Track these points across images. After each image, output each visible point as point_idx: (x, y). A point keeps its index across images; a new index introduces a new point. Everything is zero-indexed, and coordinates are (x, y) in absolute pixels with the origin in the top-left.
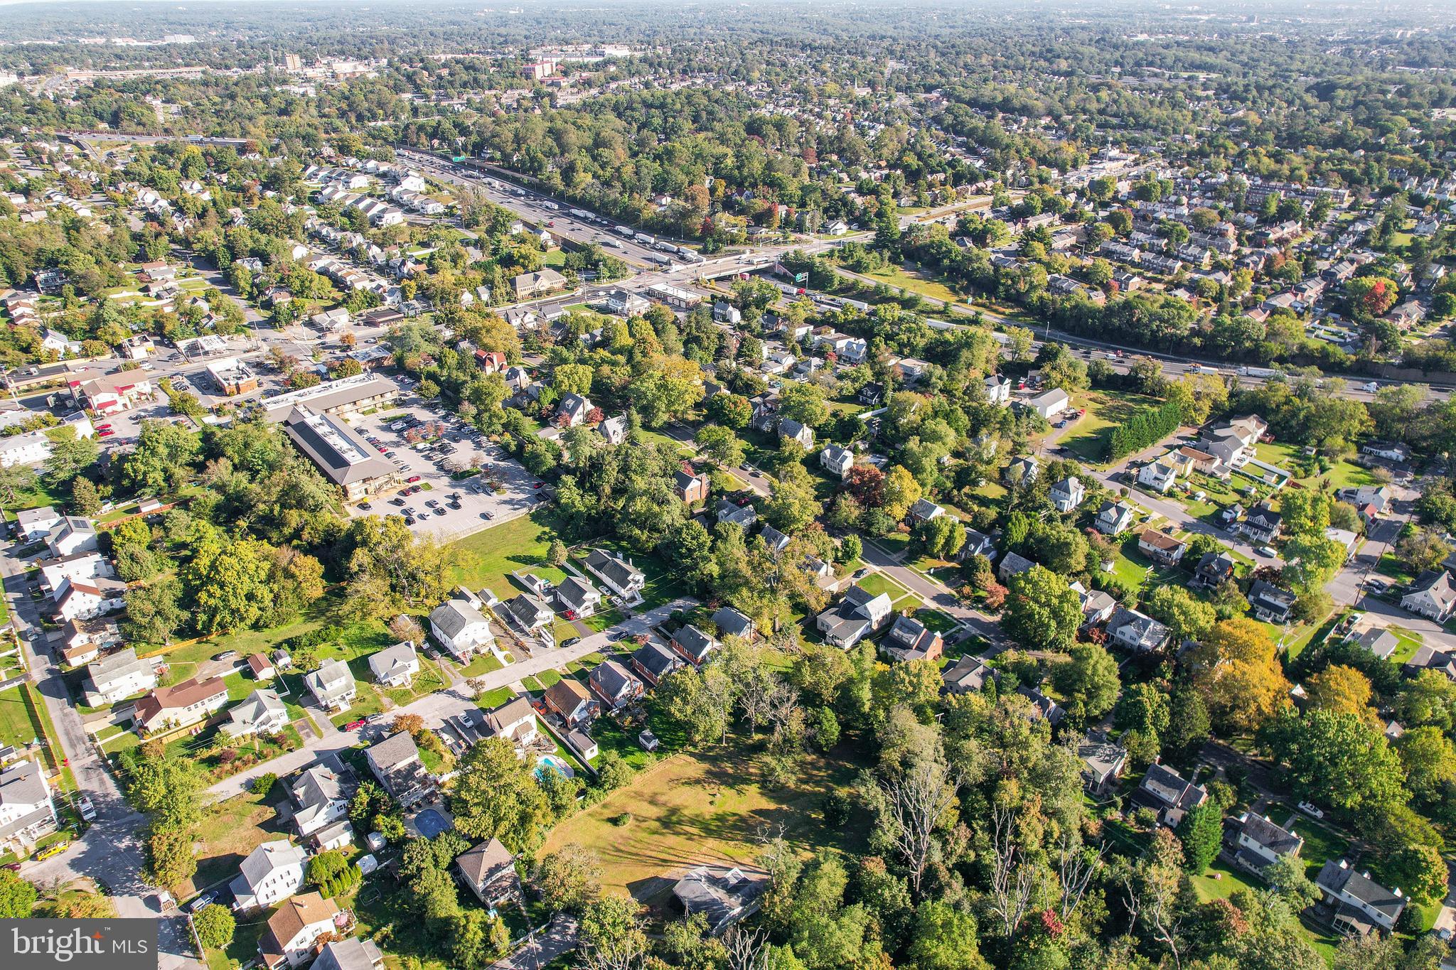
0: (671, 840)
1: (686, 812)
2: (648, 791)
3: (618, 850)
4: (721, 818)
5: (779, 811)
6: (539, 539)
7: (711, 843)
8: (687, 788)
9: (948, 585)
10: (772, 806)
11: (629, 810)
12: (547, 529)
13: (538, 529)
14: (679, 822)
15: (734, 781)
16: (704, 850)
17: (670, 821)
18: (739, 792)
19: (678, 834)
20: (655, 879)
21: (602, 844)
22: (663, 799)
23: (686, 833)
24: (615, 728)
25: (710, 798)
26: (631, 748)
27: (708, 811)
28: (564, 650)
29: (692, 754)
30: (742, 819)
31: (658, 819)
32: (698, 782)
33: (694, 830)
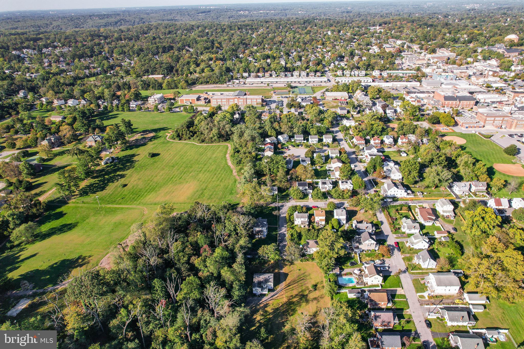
0: (295, 292)
1: (304, 304)
2: (321, 300)
3: (303, 279)
4: (294, 311)
7: (285, 300)
8: (314, 310)
11: (317, 291)
14: (301, 299)
16: (284, 296)
17: (303, 297)
19: (297, 295)
20: (285, 280)
22: (315, 302)
23: (295, 297)
25: (305, 314)
27: (299, 310)
28: (423, 320)
30: (288, 315)
31: (307, 295)
32: (315, 316)
33: (295, 300)
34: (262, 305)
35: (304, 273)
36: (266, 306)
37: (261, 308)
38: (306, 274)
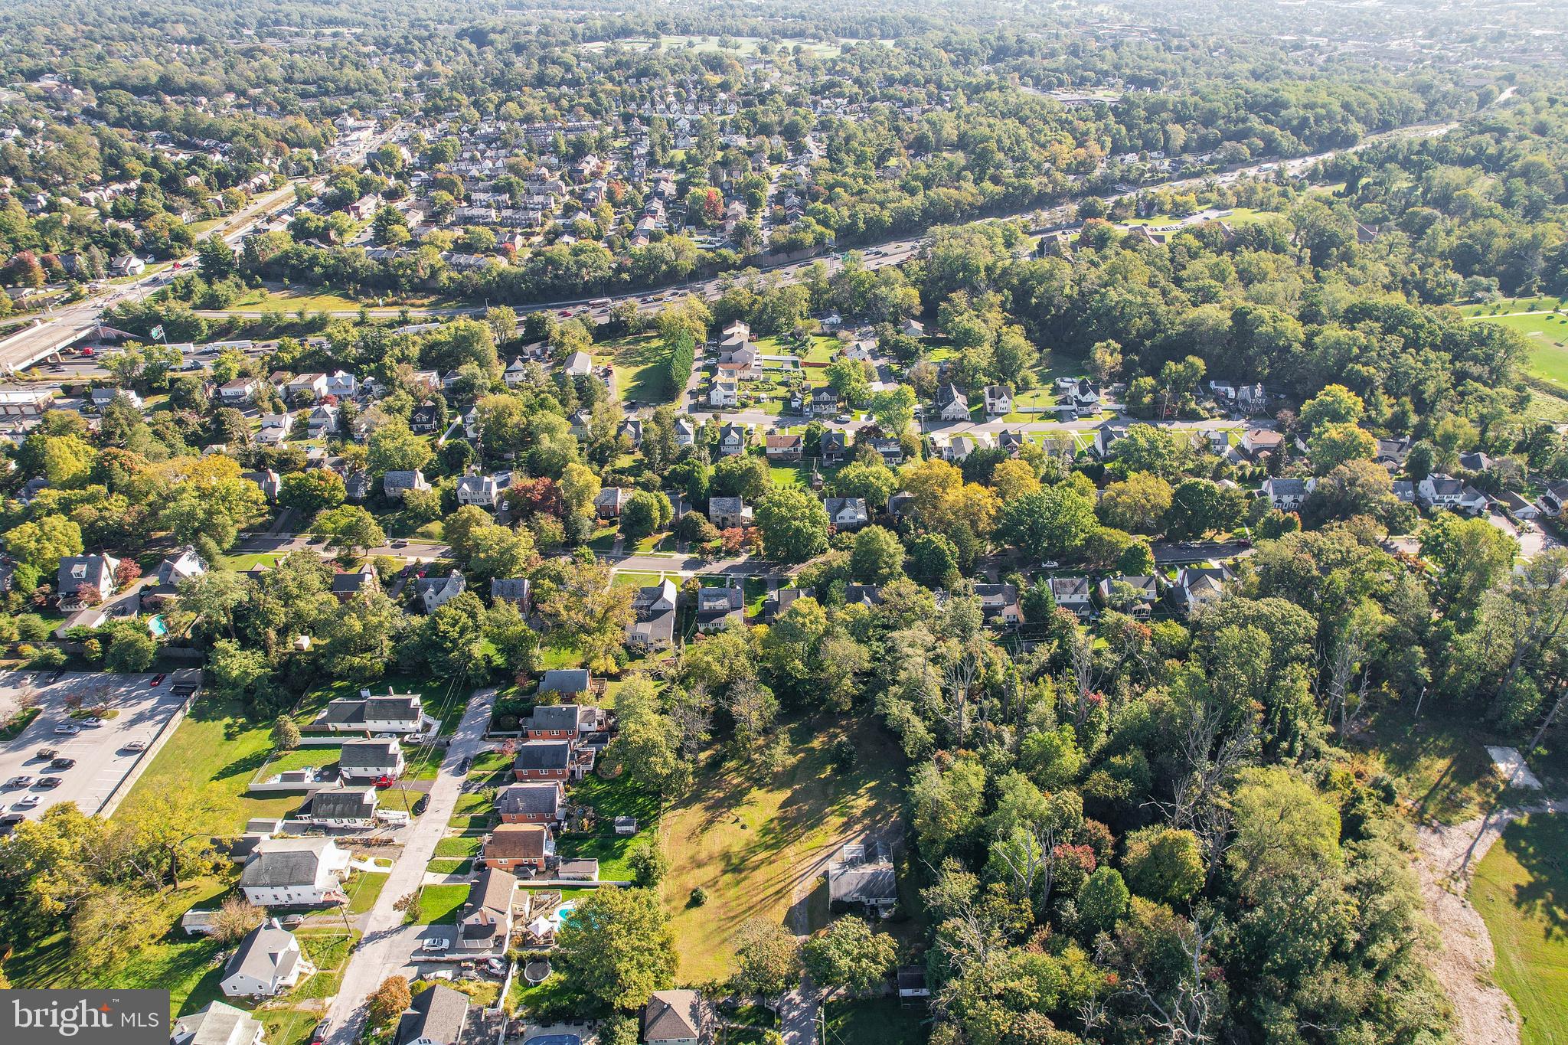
0: (760, 876)
1: (736, 849)
2: (685, 861)
3: (734, 917)
4: (766, 831)
5: (795, 792)
6: (229, 737)
7: (790, 852)
8: (708, 835)
9: (682, 551)
10: (788, 793)
11: (691, 885)
12: (228, 720)
13: (219, 727)
14: (743, 860)
15: (735, 798)
16: (791, 860)
17: (736, 866)
18: (750, 803)
19: (756, 868)
20: (791, 911)
21: (712, 926)
22: (703, 855)
23: (762, 862)
24: (583, 838)
25: (738, 825)
26: (618, 843)
27: (752, 834)
28: (425, 816)
29: (674, 808)
30: (781, 819)
31: (726, 871)
32: (710, 822)
33: (763, 855)
34: (858, 827)
35: (723, 941)
36: (846, 827)
37: (858, 820)
38: (717, 940)
